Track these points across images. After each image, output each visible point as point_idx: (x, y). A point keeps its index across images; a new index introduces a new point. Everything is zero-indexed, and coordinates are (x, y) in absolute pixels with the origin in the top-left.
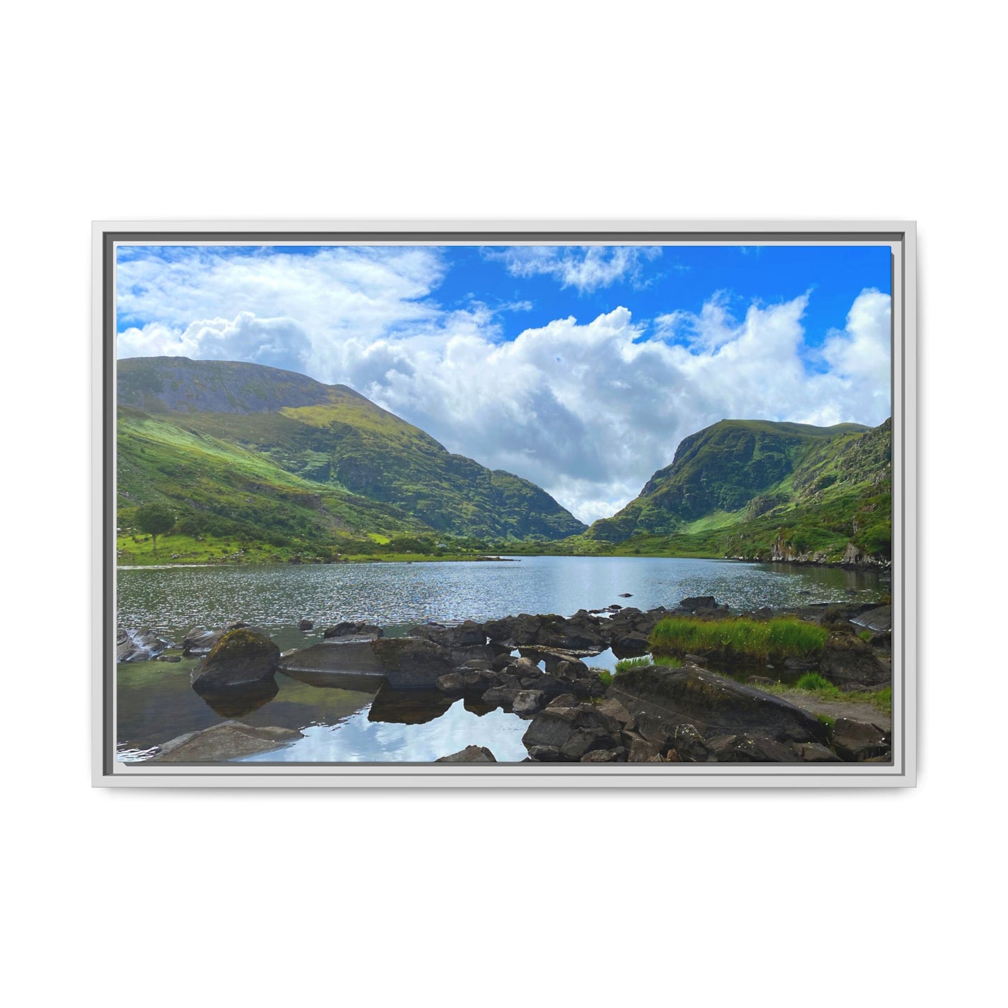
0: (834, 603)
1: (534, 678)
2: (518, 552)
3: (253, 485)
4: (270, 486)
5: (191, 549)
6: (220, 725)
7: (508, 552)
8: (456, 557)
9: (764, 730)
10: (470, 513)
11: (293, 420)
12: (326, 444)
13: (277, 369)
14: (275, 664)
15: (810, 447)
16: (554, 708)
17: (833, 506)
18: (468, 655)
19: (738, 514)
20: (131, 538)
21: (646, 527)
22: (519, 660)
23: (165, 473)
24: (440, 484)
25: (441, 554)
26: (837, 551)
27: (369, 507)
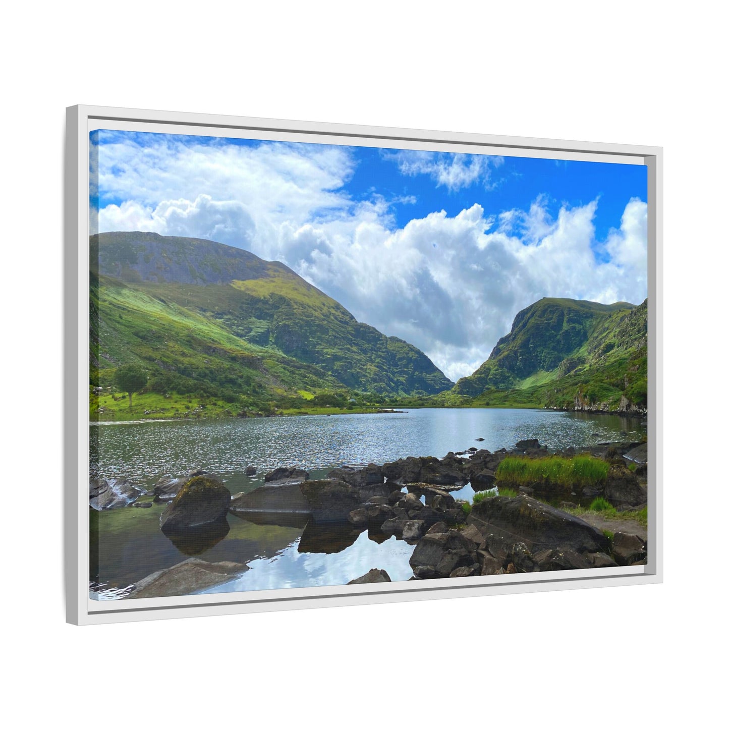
0: (613, 443)
1: (417, 510)
2: (406, 405)
3: (210, 348)
4: (223, 349)
5: (160, 406)
6: (183, 563)
7: (399, 405)
8: (362, 410)
9: (570, 545)
10: (372, 373)
11: (241, 291)
12: (266, 313)
13: (229, 247)
14: (227, 506)
15: (598, 320)
16: (432, 534)
17: (612, 367)
18: (371, 492)
19: (553, 373)
20: (111, 396)
21: (494, 384)
22: (407, 495)
23: (139, 337)
24: (351, 348)
25: (351, 407)
26: (615, 402)
27: (298, 368)
